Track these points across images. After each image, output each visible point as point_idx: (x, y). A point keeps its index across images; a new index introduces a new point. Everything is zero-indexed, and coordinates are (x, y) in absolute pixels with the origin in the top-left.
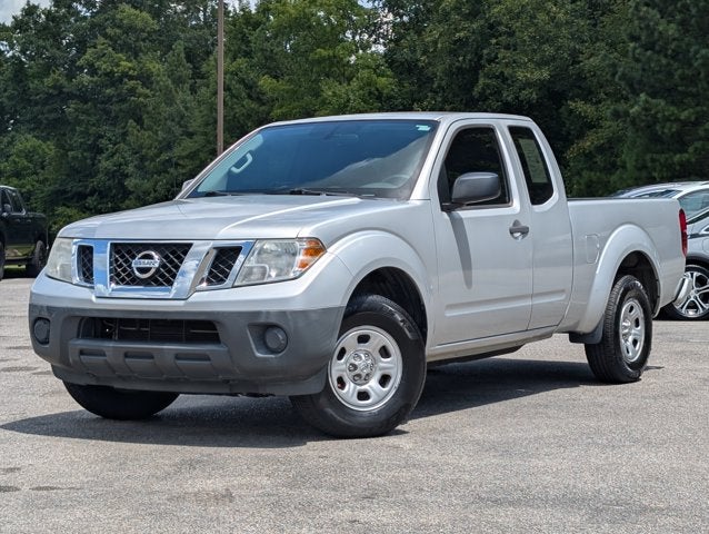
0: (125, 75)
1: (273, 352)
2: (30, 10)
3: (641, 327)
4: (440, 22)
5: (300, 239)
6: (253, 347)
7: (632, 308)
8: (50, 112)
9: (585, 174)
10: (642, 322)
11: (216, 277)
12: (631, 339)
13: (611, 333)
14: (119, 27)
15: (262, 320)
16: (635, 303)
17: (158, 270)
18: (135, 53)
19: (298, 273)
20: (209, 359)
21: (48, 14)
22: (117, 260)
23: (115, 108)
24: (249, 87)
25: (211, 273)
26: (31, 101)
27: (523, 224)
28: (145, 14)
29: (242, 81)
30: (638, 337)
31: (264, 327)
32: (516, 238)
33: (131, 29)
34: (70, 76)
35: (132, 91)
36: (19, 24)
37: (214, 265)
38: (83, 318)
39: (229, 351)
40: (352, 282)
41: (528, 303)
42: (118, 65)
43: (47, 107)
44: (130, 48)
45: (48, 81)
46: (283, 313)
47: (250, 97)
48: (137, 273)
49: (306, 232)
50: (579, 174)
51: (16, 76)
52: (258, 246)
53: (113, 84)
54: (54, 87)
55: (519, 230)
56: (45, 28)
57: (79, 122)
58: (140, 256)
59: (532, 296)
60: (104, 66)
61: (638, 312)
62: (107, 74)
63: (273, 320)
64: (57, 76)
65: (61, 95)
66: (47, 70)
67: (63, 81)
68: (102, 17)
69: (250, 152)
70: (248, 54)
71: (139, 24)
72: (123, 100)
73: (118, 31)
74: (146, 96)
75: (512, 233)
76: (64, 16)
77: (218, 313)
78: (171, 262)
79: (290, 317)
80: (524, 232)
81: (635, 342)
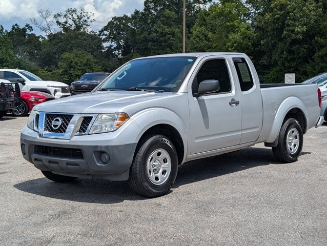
0: (167, 33)
1: (104, 163)
2: (137, 12)
3: (298, 139)
4: (270, 12)
5: (118, 113)
6: (96, 161)
7: (293, 132)
8: (143, 46)
9: (320, 64)
10: (298, 137)
11: (83, 130)
12: (293, 144)
13: (282, 143)
14: (165, 17)
15: (99, 149)
16: (295, 130)
17: (61, 126)
18: (170, 26)
19: (115, 129)
20: (79, 165)
21: (142, 13)
22: (47, 121)
23: (163, 44)
24: (206, 36)
25: (81, 127)
26: (137, 42)
27: (237, 100)
28: (173, 12)
29: (203, 34)
30: (296, 143)
31: (100, 152)
32: (233, 106)
33: (168, 18)
34: (150, 34)
35: (169, 38)
36: (133, 17)
37: (82, 125)
38: (36, 145)
39: (87, 163)
40: (141, 132)
41: (240, 133)
42: (164, 30)
43: (142, 44)
44: (168, 24)
45: (142, 36)
46: (107, 147)
47: (206, 39)
48: (53, 127)
49: (121, 110)
50: (318, 64)
51: (132, 34)
52: (100, 116)
53: (163, 36)
54: (144, 38)
55: (234, 102)
56: (141, 18)
57: (152, 49)
58: (55, 119)
59: (241, 130)
60: (160, 30)
61: (296, 133)
62: (161, 33)
63: (103, 150)
64: (145, 34)
65: (146, 40)
66: (142, 32)
67: (147, 36)
68: (159, 14)
69: (125, 71)
70: (206, 25)
71: (171, 16)
72: (166, 42)
73: (164, 19)
74: (173, 40)
75: (230, 104)
76: (147, 14)
77: (81, 146)
78: (66, 122)
79: (110, 148)
80: (237, 103)
81: (295, 145)
